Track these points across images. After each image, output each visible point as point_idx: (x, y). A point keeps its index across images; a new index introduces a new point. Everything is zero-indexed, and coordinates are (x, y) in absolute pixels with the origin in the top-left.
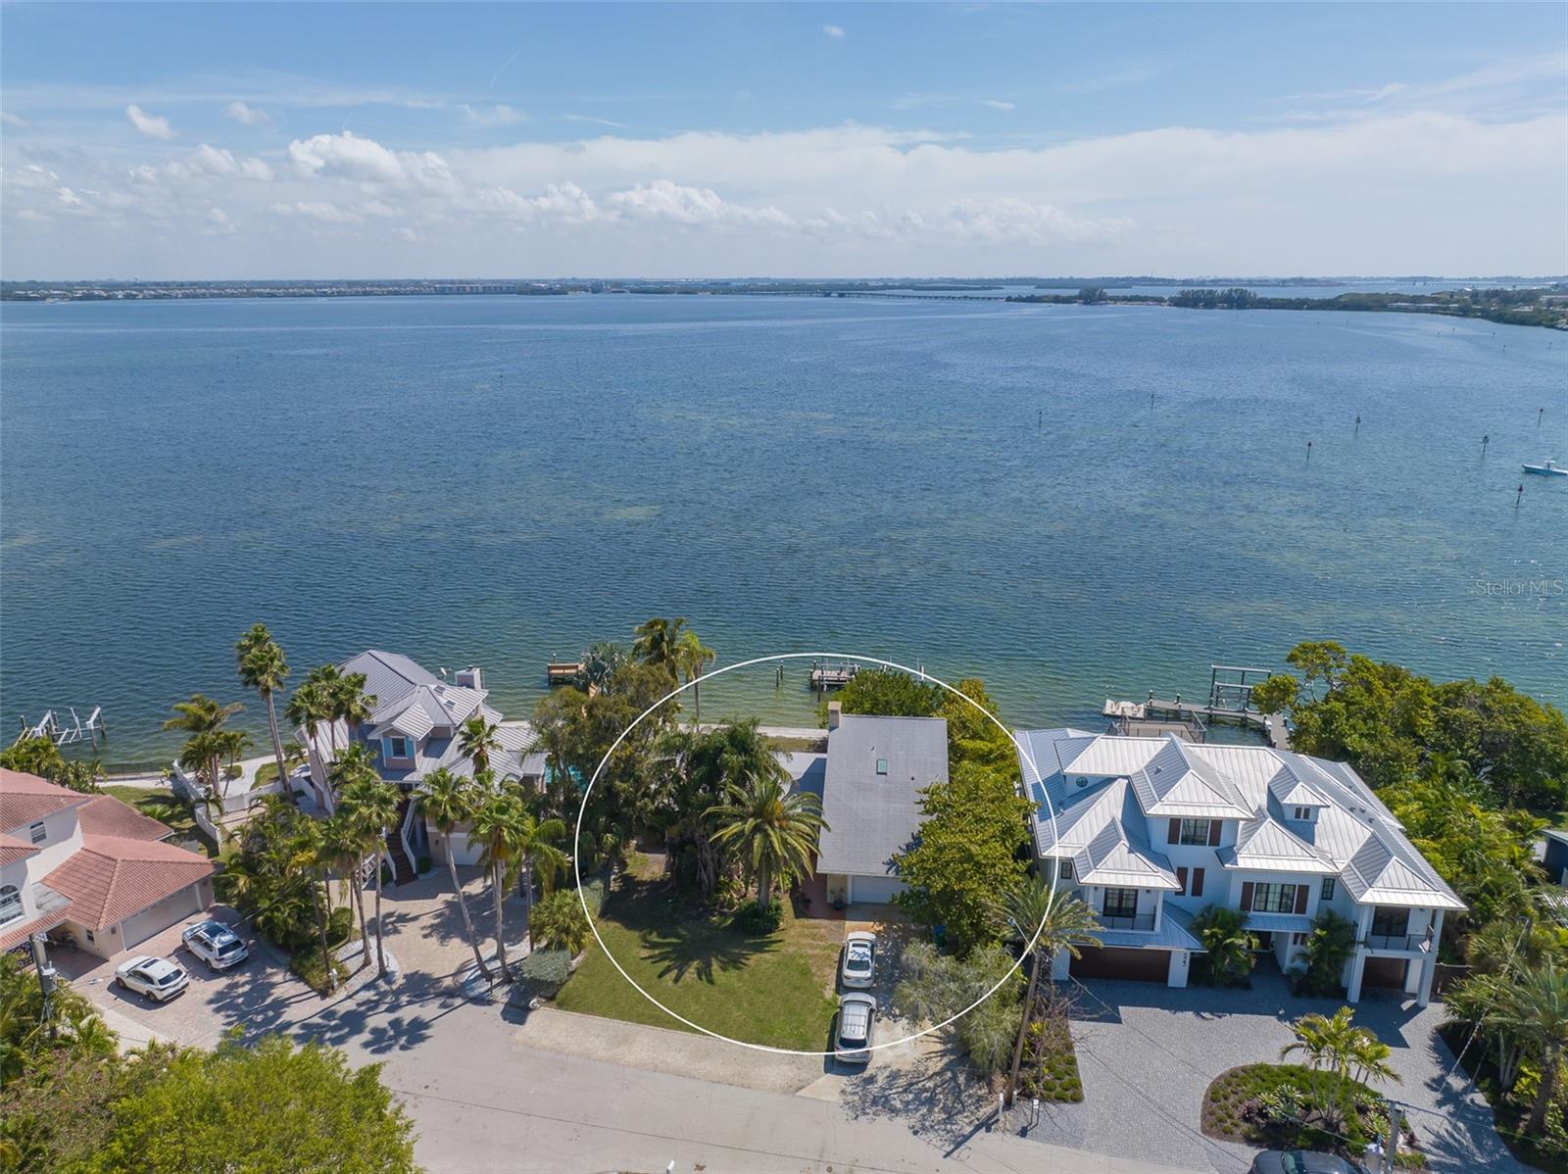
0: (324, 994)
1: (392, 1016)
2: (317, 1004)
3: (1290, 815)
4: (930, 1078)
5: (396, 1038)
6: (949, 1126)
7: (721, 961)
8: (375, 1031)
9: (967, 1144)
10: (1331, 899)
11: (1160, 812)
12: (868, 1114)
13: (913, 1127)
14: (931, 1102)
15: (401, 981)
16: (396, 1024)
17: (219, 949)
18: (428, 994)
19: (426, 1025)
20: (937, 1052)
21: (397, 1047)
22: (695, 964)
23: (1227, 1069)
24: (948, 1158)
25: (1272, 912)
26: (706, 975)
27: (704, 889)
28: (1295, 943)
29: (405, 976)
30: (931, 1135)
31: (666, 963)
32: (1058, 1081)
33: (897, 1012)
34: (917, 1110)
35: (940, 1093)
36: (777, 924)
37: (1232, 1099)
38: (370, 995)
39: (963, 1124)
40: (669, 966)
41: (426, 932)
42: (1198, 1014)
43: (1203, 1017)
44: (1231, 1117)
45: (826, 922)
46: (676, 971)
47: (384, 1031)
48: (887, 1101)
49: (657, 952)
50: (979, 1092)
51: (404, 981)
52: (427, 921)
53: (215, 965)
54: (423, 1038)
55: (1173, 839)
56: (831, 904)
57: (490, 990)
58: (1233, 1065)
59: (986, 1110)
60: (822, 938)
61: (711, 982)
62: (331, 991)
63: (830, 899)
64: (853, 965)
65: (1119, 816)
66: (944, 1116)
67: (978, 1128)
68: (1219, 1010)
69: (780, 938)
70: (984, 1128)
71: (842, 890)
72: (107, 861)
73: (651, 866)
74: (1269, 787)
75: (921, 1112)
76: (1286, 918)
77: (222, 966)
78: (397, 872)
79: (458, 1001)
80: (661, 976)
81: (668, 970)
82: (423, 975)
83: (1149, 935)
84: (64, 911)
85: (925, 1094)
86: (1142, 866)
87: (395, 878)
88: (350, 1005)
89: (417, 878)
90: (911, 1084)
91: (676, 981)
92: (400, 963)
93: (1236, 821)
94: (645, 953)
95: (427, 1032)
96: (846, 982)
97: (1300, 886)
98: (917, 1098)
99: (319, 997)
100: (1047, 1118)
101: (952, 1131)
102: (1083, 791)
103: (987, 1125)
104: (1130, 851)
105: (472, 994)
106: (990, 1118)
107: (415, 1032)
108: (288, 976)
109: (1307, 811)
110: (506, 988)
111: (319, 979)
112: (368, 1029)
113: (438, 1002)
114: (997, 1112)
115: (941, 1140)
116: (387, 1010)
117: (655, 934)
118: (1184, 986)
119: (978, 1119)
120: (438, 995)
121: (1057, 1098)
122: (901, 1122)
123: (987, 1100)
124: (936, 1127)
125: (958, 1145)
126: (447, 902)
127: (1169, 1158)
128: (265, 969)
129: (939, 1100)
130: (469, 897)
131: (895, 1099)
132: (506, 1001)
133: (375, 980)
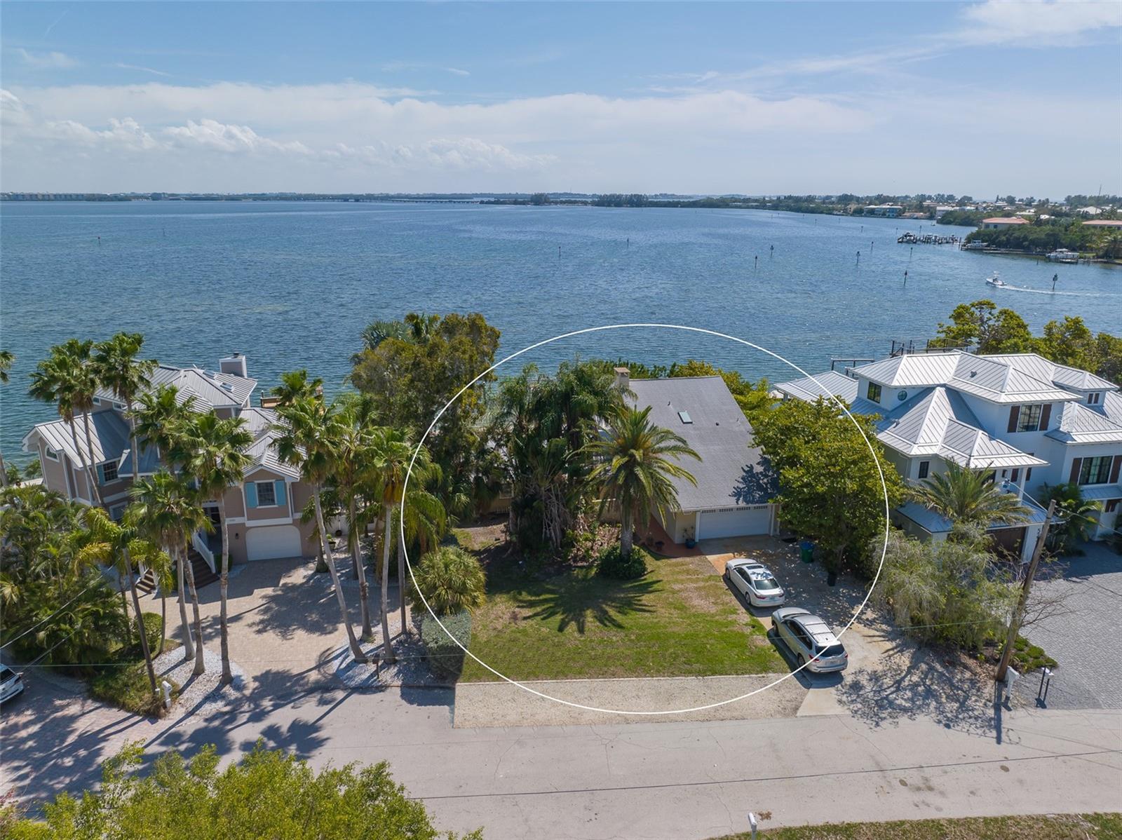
1: (262, 725)
4: (909, 672)
5: (281, 748)
6: (971, 714)
7: (617, 607)
9: (1004, 726)
12: (884, 718)
13: (939, 721)
14: (932, 694)
15: (253, 685)
18: (296, 693)
20: (892, 649)
22: (589, 612)
24: (1002, 744)
25: (1093, 483)
26: (608, 621)
29: (256, 679)
30: (963, 724)
31: (559, 617)
34: (926, 705)
35: (932, 685)
36: (644, 567)
38: (219, 706)
40: (563, 620)
41: (258, 629)
42: (1066, 579)
43: (1073, 581)
46: (573, 622)
47: (260, 743)
48: (891, 703)
49: (539, 609)
50: (965, 676)
51: (257, 684)
54: (319, 743)
55: (1012, 428)
56: (681, 543)
57: (376, 673)
59: (987, 691)
60: (695, 572)
61: (619, 626)
62: (162, 711)
65: (953, 415)
66: (956, 705)
67: (997, 709)
71: (690, 526)
75: (932, 706)
76: (1102, 488)
79: (340, 695)
80: (559, 629)
81: (564, 623)
82: (278, 673)
85: (919, 688)
86: (1007, 450)
88: (196, 722)
90: (899, 682)
91: (581, 630)
92: (246, 666)
94: (527, 612)
95: (321, 734)
97: (1116, 455)
98: (915, 694)
101: (978, 717)
102: (903, 404)
104: (989, 439)
105: (353, 684)
106: (998, 697)
107: (304, 738)
109: (1097, 395)
110: (394, 670)
112: (237, 746)
113: (314, 699)
114: (999, 691)
115: (977, 728)
116: (249, 720)
117: (524, 593)
120: (310, 691)
121: (1037, 666)
123: (977, 680)
124: (960, 717)
125: (997, 729)
126: (267, 596)
129: (938, 690)
130: (294, 587)
131: (895, 699)
132: (400, 683)
133: (218, 689)
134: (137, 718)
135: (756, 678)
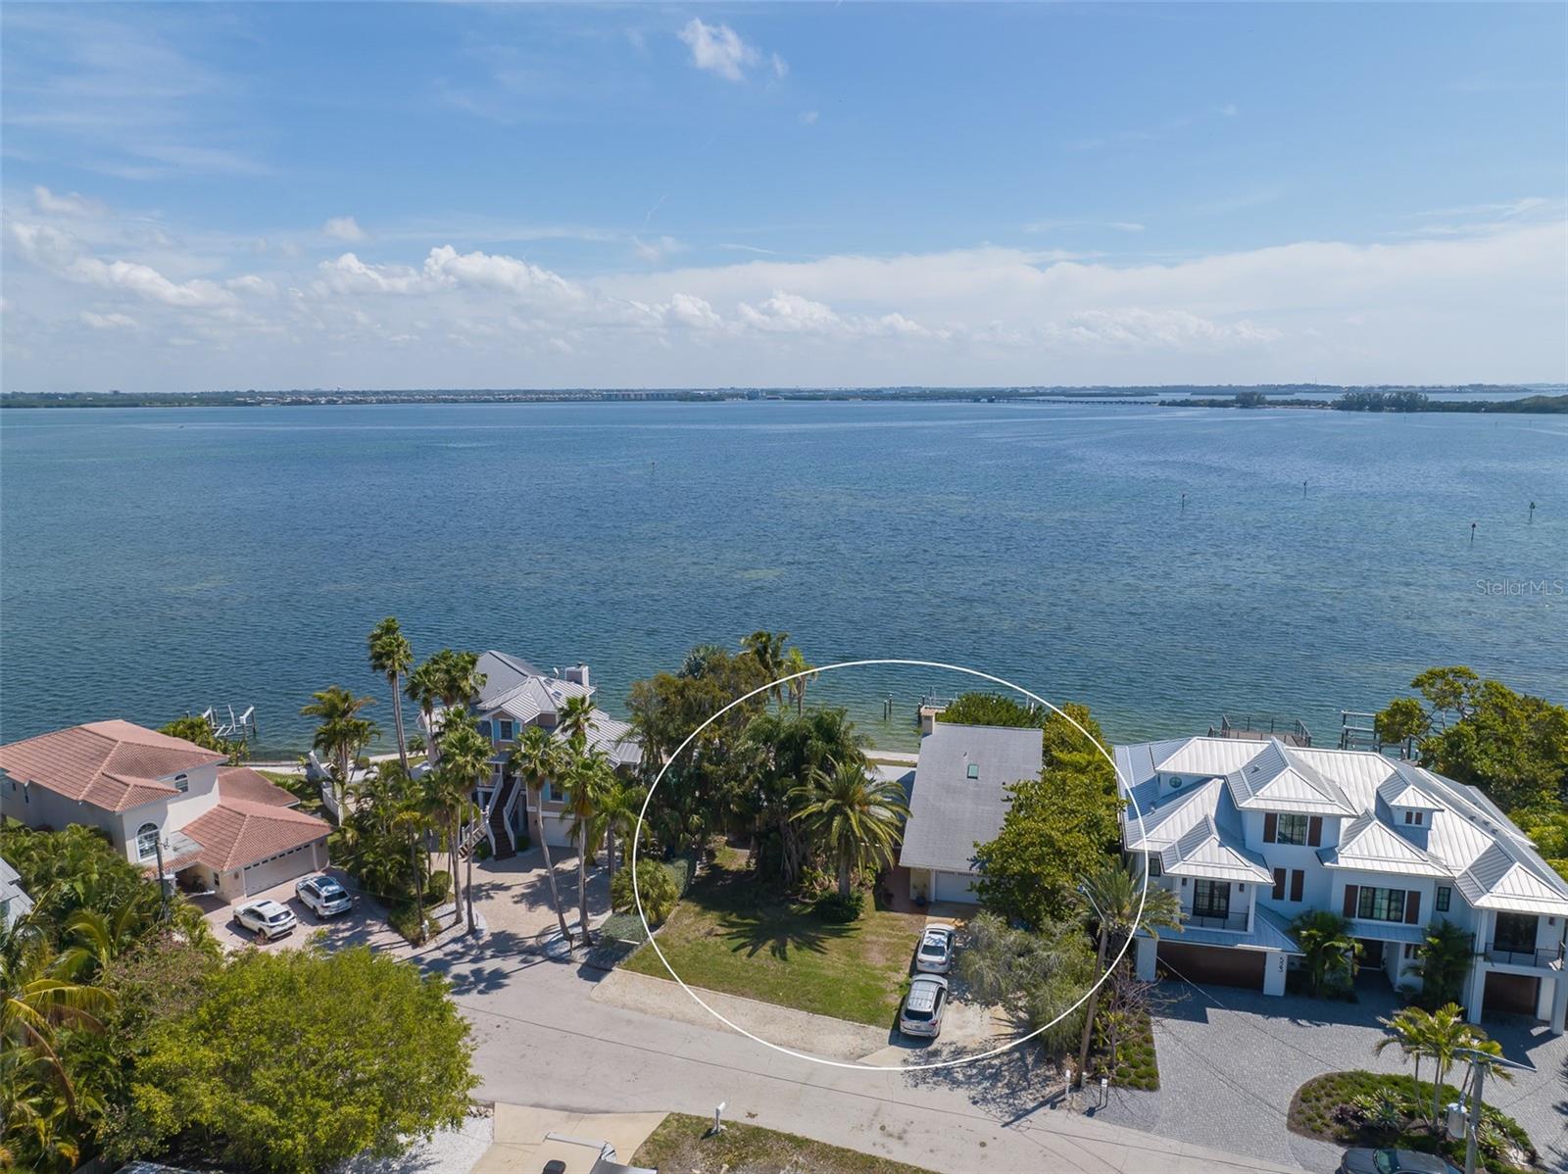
0: (415, 944)
1: (475, 966)
2: (408, 952)
3: (1400, 820)
4: (997, 1057)
5: (475, 984)
6: (1011, 1101)
7: (798, 943)
8: (457, 977)
9: (1030, 1117)
10: (1447, 910)
11: (1254, 806)
12: (928, 1083)
13: (974, 1098)
14: (996, 1077)
15: (486, 938)
16: (477, 973)
17: (326, 897)
18: (512, 950)
19: (506, 976)
20: (1007, 1035)
21: (476, 991)
22: (770, 943)
23: (1322, 1074)
24: (1006, 1128)
25: (1379, 919)
26: (780, 953)
27: (787, 879)
28: (1407, 956)
29: (492, 934)
30: (992, 1106)
31: (742, 940)
32: (1134, 1070)
33: (970, 997)
34: (979, 1083)
35: (1005, 1071)
36: (858, 915)
37: (1325, 1101)
38: (458, 947)
39: (1027, 1099)
40: (744, 943)
41: (516, 899)
42: (1293, 1020)
43: (1299, 1024)
44: (1321, 1117)
45: (907, 916)
46: (751, 947)
47: (466, 977)
48: (949, 1073)
49: (734, 930)
50: (1047, 1073)
51: (491, 938)
52: (518, 890)
53: (321, 912)
54: (500, 986)
55: (1269, 837)
56: (913, 901)
57: (569, 951)
58: (1329, 1070)
59: (1051, 1090)
60: (901, 929)
61: (784, 959)
62: (422, 942)
63: (913, 895)
64: (928, 950)
65: (1213, 814)
66: (1007, 1091)
67: (1042, 1105)
68: (1318, 1018)
69: (858, 927)
70: (1049, 1106)
71: (925, 886)
72: (238, 816)
73: (738, 859)
74: (1378, 792)
75: (984, 1085)
76: (1395, 928)
77: (327, 913)
78: (497, 848)
79: (539, 959)
80: (735, 950)
81: (743, 946)
82: (509, 934)
83: (1241, 935)
84: (195, 855)
85: (990, 1070)
86: (1234, 861)
87: (494, 853)
88: (438, 954)
89: (515, 855)
91: (750, 955)
92: (489, 924)
93: (1338, 818)
94: (721, 931)
95: (506, 981)
96: (920, 966)
97: (1410, 892)
98: (980, 1073)
99: (410, 947)
100: (1118, 1102)
101: (1014, 1105)
102: (1176, 792)
103: (1053, 1102)
104: (1221, 845)
105: (551, 953)
106: (1056, 1096)
107: (495, 981)
108: (386, 927)
109: (1419, 816)
110: (585, 950)
111: (411, 930)
112: (451, 975)
113: (520, 958)
114: (1063, 1092)
115: (1001, 1112)
116: (470, 961)
117: (734, 915)
118: (1282, 994)
119: (1043, 1097)
120: (520, 953)
121: (1130, 1084)
122: (962, 1094)
123: (1054, 1079)
124: (998, 1100)
125: (1018, 1118)
126: (539, 875)
127: (1248, 1149)
128: (365, 920)
129: (1005, 1077)
130: (563, 872)
131: (958, 1072)
132: (584, 961)
133: (464, 936)
134: (407, 943)
135: (856, 1027)
